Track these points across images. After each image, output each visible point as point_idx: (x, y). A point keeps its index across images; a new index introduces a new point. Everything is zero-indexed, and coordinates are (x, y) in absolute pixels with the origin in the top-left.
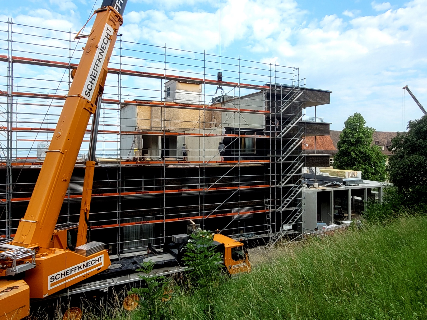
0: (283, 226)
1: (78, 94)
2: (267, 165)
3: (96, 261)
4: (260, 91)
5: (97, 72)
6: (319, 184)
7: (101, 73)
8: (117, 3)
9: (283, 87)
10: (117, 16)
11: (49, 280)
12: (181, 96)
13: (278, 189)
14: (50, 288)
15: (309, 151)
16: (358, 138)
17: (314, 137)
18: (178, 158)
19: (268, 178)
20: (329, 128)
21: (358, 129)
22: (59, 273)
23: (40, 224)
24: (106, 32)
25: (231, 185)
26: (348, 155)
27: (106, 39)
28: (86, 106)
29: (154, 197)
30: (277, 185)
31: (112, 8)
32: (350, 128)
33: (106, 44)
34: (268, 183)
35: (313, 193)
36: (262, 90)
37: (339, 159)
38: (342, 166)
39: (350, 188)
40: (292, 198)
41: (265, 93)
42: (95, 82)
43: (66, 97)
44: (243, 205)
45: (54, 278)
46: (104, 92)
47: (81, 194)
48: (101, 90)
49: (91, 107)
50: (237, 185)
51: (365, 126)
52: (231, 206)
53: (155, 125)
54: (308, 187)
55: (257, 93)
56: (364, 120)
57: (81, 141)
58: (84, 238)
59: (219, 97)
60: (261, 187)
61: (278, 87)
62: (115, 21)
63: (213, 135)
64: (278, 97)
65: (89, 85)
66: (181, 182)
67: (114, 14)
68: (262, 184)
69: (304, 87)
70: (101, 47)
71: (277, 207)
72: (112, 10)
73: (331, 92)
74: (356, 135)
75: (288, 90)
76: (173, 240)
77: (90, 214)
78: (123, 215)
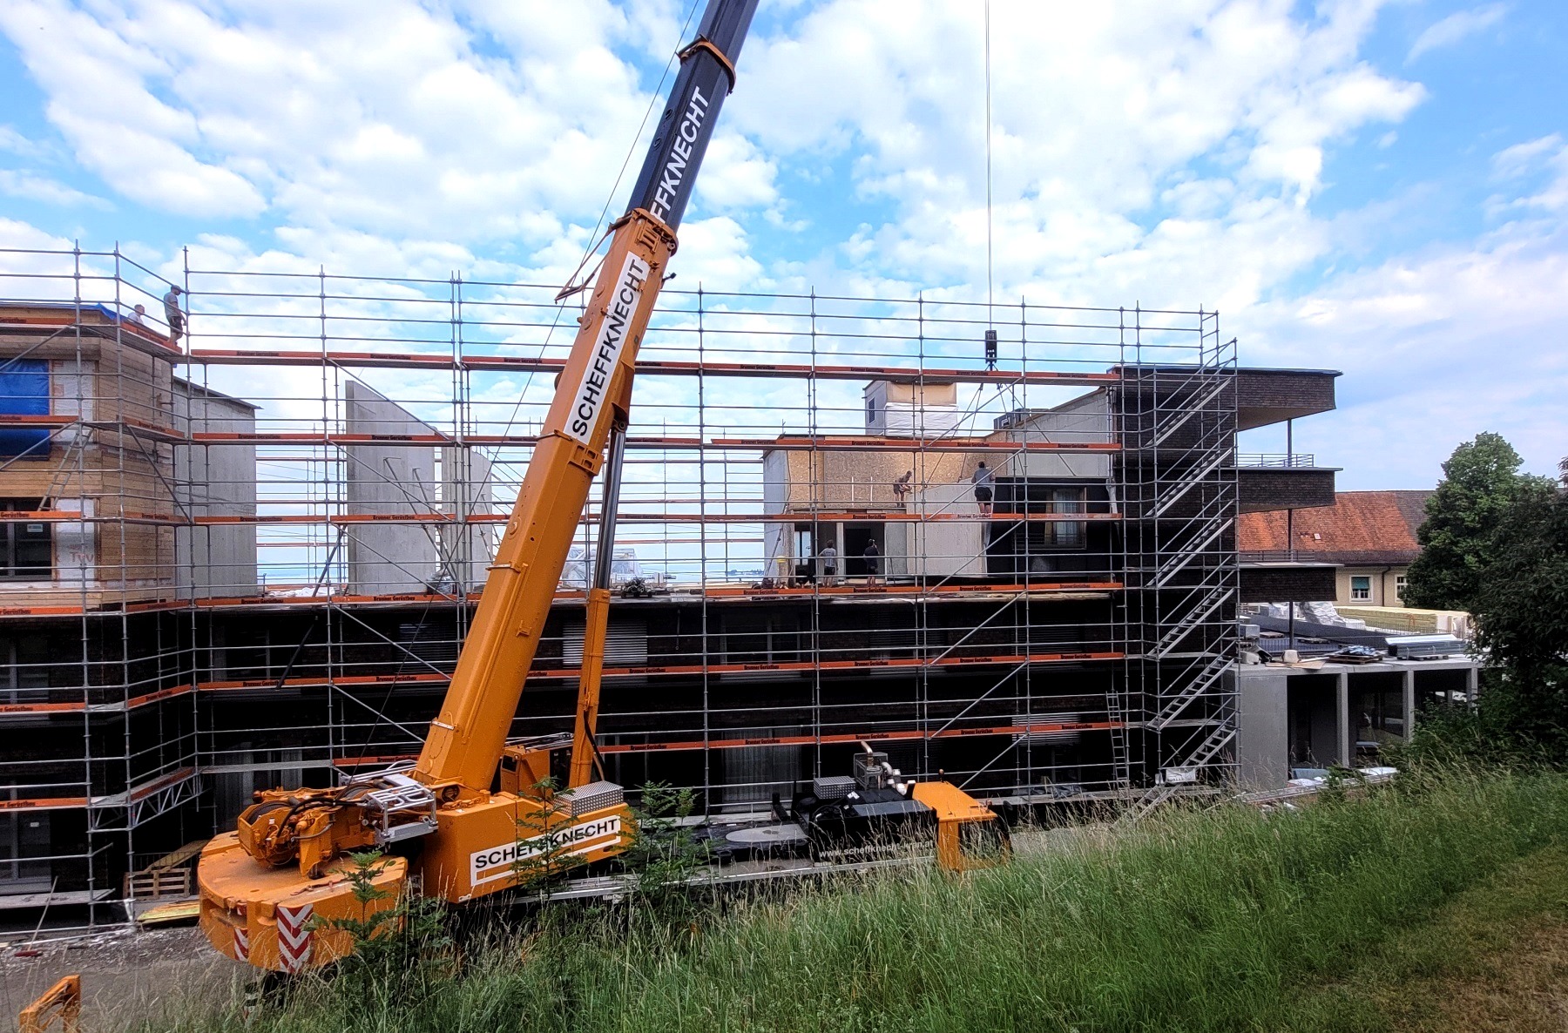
0: (1164, 772)
1: (556, 431)
2: (1118, 596)
3: (599, 828)
4: (1095, 388)
5: (605, 373)
6: (1299, 653)
7: (616, 374)
8: (658, 198)
9: (1158, 371)
10: (658, 229)
11: (473, 863)
12: (900, 418)
13: (1150, 664)
14: (474, 882)
15: (1262, 555)
16: (1491, 510)
17: (1287, 511)
18: (889, 579)
19: (1119, 633)
20: (1332, 485)
21: (1493, 483)
22: (500, 849)
23: (463, 732)
24: (629, 274)
25: (1008, 652)
26: (1457, 565)
27: (629, 289)
28: (574, 457)
29: (798, 679)
30: (1146, 652)
31: (643, 212)
32: (1462, 483)
33: (629, 303)
34: (1119, 648)
35: (1273, 679)
36: (1103, 383)
37: (1422, 576)
38: (1433, 599)
39: (1409, 666)
40: (1194, 692)
41: (1108, 394)
42: (599, 400)
43: (537, 440)
44: (1038, 707)
45: (487, 859)
46: (631, 421)
47: (578, 667)
48: (620, 417)
49: (590, 460)
50: (1022, 650)
51: (1520, 472)
52: (1009, 708)
53: (833, 495)
54: (1264, 661)
55: (1091, 396)
56: (1516, 455)
57: (569, 541)
58: (585, 772)
59: (1008, 414)
60: (1095, 657)
61: (1147, 371)
62: (653, 242)
63: (948, 516)
64: (1147, 402)
65: (583, 405)
66: (869, 640)
67: (650, 226)
68: (1106, 648)
69: (1231, 365)
70: (616, 312)
71: (1149, 717)
72: (642, 217)
73: (1340, 374)
74: (1484, 502)
75: (1177, 377)
76: (815, 791)
77: (598, 717)
78: (715, 720)
